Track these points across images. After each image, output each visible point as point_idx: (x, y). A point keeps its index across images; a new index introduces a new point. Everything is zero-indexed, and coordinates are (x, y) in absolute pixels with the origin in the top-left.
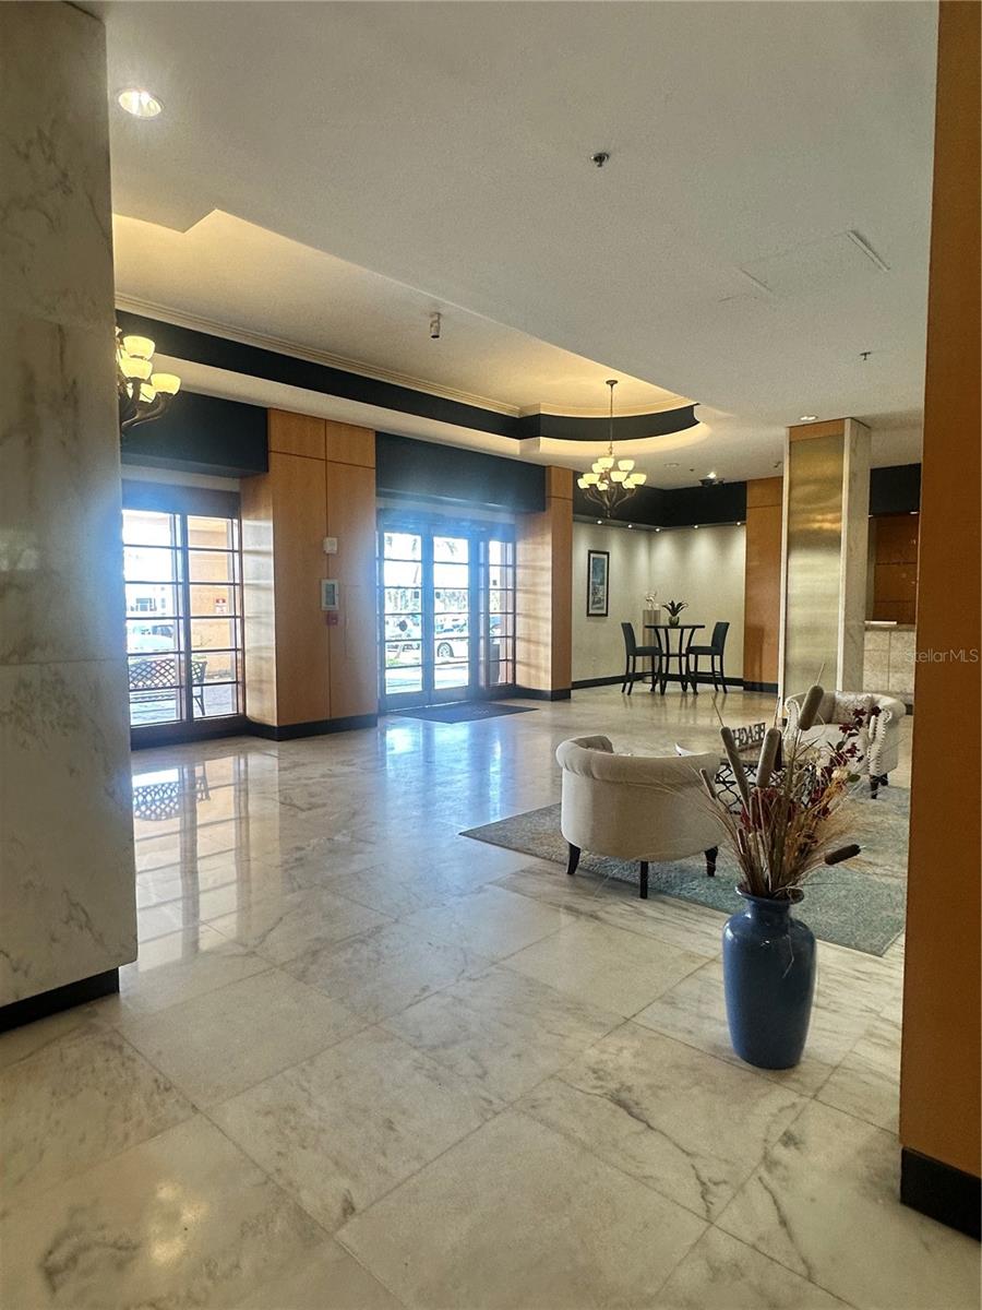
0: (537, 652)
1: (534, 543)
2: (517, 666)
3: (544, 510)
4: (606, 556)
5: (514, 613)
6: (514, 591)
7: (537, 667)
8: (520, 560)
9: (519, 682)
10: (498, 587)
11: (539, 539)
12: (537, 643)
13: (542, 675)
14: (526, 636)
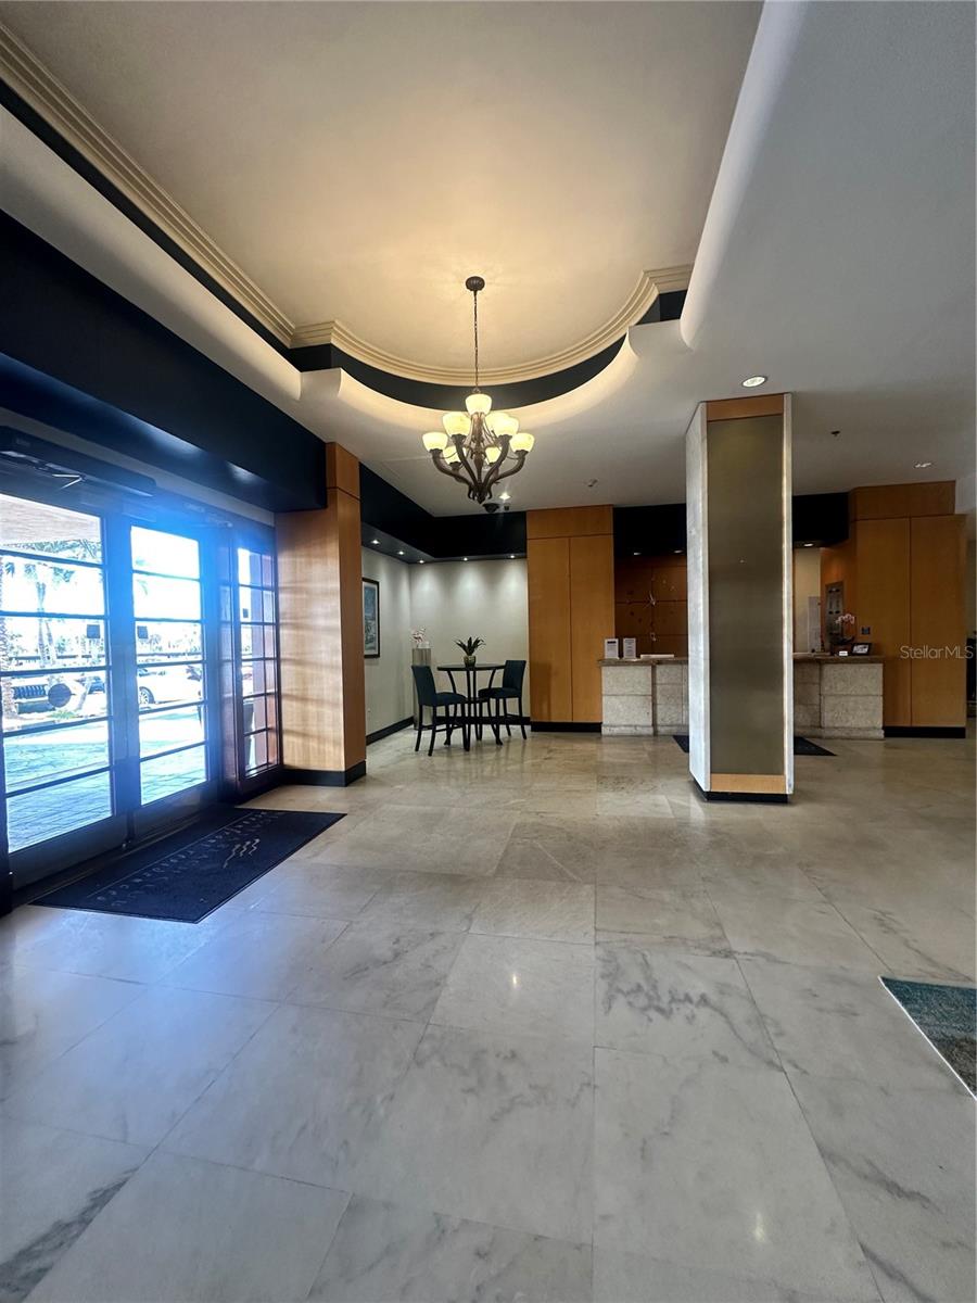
0: (320, 717)
1: (309, 556)
2: (286, 739)
3: (325, 506)
4: (376, 587)
5: (278, 660)
6: (277, 625)
7: (321, 739)
8: (283, 580)
9: (287, 761)
10: (249, 620)
11: (317, 550)
12: (320, 702)
13: (329, 748)
14: (300, 693)
